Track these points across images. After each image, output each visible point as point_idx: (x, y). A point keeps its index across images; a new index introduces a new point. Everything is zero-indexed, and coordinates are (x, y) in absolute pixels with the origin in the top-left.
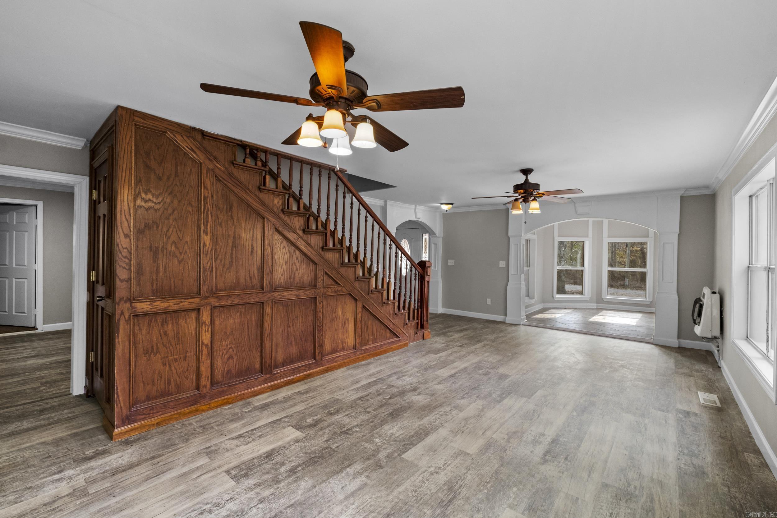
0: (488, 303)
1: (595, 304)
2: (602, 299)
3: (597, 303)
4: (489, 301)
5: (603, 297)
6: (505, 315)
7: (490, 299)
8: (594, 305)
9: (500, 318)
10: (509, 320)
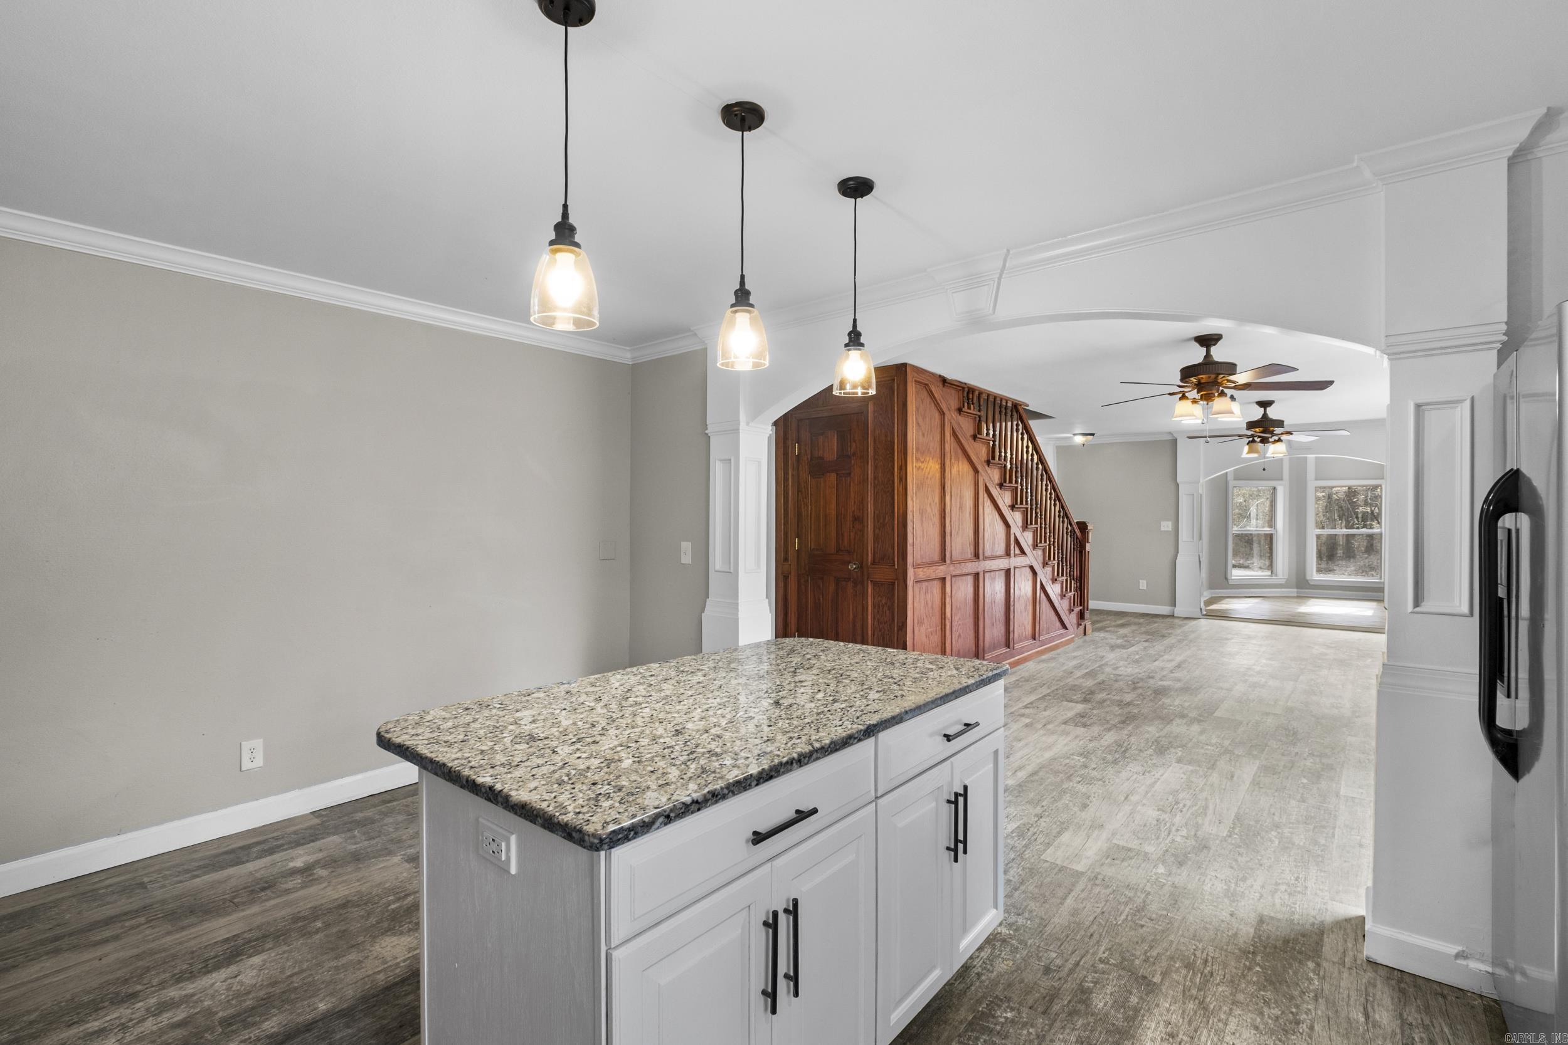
0: (1141, 588)
1: (1295, 590)
2: (1307, 581)
3: (1297, 588)
4: (1143, 585)
5: (1308, 578)
6: (1174, 605)
7: (1145, 581)
8: (1293, 592)
9: (1164, 610)
10: (1179, 611)
